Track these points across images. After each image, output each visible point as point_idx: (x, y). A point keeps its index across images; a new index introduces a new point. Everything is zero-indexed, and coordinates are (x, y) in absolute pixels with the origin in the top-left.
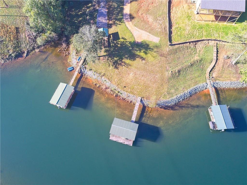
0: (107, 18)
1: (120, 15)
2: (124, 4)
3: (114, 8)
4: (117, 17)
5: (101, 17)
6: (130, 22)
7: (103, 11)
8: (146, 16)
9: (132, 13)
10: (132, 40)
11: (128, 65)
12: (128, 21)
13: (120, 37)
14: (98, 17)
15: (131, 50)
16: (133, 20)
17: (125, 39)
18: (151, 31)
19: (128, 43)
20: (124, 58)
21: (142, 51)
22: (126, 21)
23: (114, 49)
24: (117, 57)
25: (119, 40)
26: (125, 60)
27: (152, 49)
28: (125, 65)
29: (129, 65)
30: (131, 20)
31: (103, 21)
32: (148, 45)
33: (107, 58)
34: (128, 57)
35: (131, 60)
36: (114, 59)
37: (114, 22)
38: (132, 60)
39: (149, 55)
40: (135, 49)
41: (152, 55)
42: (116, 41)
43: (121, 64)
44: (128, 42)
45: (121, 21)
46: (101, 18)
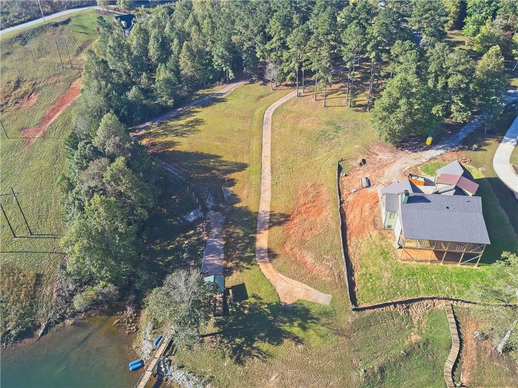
0: (222, 256)
1: (249, 250)
2: (256, 230)
3: (238, 238)
4: (243, 254)
5: (211, 255)
6: (269, 265)
7: (216, 243)
8: (299, 252)
9: (273, 247)
10: (273, 300)
11: (266, 356)
12: (264, 262)
13: (249, 293)
14: (206, 255)
15: (271, 321)
16: (275, 261)
17: (260, 298)
18: (313, 281)
19: (266, 306)
20: (256, 339)
21: (296, 324)
22: (261, 262)
23: (236, 319)
24: (240, 338)
25: (246, 301)
26: (259, 344)
27: (318, 319)
28: (260, 356)
29: (268, 355)
30: (270, 261)
31: (216, 262)
32: (307, 311)
33: (219, 339)
34: (266, 336)
35: (273, 344)
36: (234, 341)
37: (237, 263)
38: (275, 343)
39: (311, 332)
40: (280, 319)
41: (318, 333)
42: (240, 302)
43: (249, 354)
44: (266, 303)
45: (251, 262)
46: (211, 257)
